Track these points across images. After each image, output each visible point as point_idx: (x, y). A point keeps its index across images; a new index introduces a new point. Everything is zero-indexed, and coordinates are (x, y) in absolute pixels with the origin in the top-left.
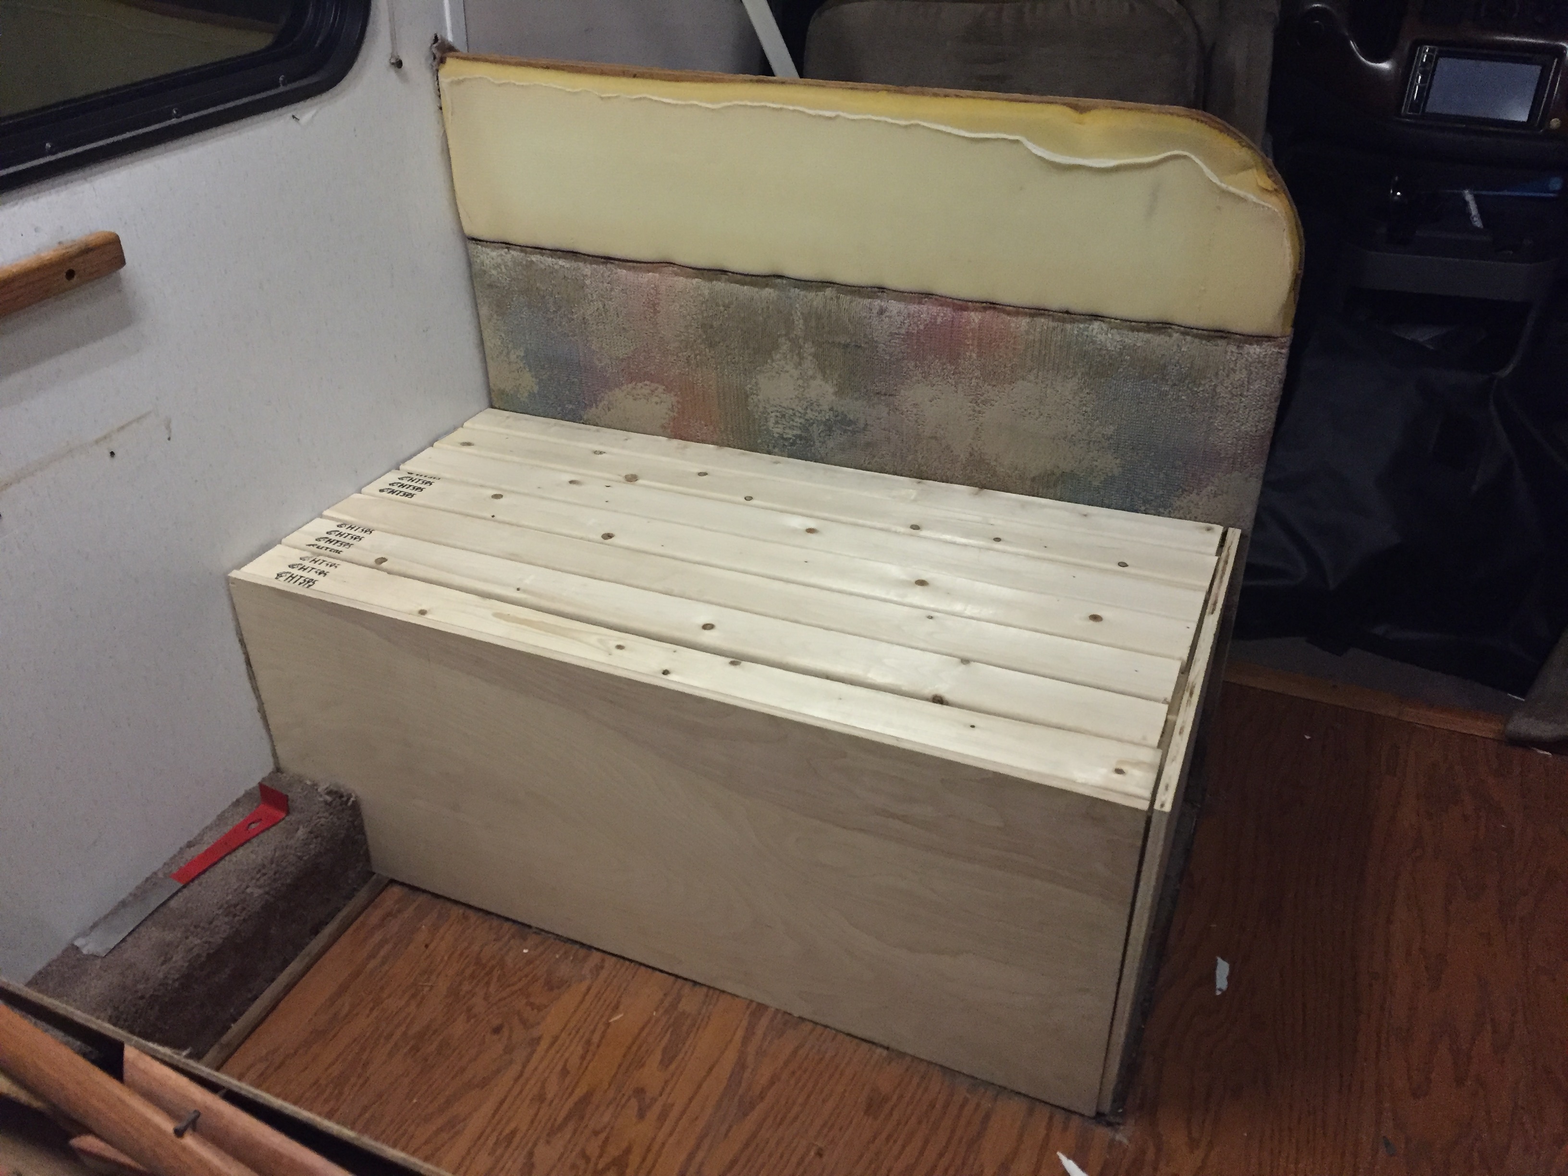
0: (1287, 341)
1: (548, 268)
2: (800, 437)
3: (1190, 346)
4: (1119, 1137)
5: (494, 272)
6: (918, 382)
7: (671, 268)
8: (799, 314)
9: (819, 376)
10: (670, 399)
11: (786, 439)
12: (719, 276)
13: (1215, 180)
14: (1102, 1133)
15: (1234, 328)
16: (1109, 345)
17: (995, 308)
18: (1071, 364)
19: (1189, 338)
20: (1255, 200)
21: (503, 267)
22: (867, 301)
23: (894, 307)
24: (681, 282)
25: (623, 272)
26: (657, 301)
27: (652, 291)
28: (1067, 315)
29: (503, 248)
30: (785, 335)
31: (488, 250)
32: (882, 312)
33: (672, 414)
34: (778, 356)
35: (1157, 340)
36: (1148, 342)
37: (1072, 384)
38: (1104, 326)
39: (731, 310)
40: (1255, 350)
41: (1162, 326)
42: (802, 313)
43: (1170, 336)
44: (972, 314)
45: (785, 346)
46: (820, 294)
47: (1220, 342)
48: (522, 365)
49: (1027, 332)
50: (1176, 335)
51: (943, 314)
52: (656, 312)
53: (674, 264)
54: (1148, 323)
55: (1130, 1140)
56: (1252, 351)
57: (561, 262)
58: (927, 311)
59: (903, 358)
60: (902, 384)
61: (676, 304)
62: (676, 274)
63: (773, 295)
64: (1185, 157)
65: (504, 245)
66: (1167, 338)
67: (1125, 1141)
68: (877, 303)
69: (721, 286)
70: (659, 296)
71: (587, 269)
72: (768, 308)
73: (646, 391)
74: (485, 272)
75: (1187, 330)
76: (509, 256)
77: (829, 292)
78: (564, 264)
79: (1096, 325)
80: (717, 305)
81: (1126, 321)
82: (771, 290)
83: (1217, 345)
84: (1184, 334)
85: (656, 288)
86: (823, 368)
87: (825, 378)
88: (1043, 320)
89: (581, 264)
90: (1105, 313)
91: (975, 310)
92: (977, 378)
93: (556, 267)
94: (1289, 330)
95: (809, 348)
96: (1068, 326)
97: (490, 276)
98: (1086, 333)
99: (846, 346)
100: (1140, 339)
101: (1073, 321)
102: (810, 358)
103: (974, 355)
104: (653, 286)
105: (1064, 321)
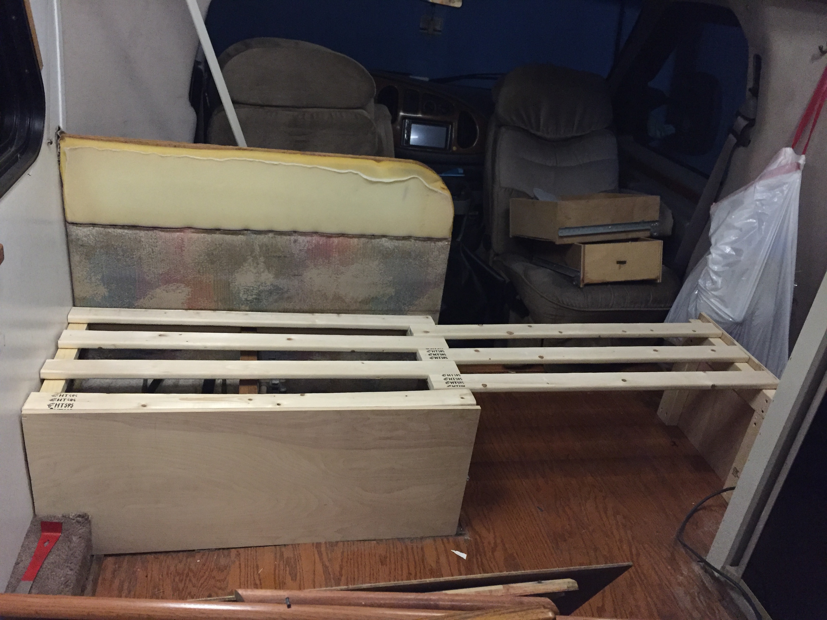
0: (450, 239)
1: (118, 234)
2: (256, 299)
3: (419, 244)
4: (466, 538)
5: (84, 239)
6: (312, 268)
7: (190, 230)
8: (257, 245)
9: (267, 271)
10: (187, 290)
11: (249, 301)
12: (215, 232)
13: (427, 185)
14: (460, 538)
15: (433, 236)
16: (389, 247)
17: (343, 236)
18: (375, 255)
19: (417, 241)
20: (440, 192)
21: (91, 236)
22: (288, 237)
23: (301, 239)
24: (195, 236)
25: (162, 234)
26: (183, 245)
27: (180, 241)
28: (373, 237)
29: (90, 226)
30: (251, 255)
31: (80, 228)
32: (295, 241)
33: (188, 297)
34: (246, 265)
35: (407, 243)
36: (403, 244)
37: (376, 262)
38: (386, 239)
39: (223, 246)
40: (440, 244)
41: (407, 238)
42: (259, 245)
43: (411, 241)
44: (334, 239)
45: (250, 260)
46: (266, 236)
47: (429, 242)
48: (99, 283)
49: (358, 245)
50: (413, 241)
51: (322, 240)
52: (182, 251)
53: (192, 228)
54: (403, 237)
55: (470, 537)
56: (439, 244)
57: (126, 231)
58: (315, 239)
59: (306, 260)
60: (305, 270)
61: (194, 246)
62: (193, 232)
63: (243, 238)
64: (417, 178)
65: (91, 225)
66: (410, 242)
67: (469, 538)
68: (292, 238)
69: (217, 236)
70: (184, 243)
71: (142, 233)
72: (241, 244)
73: (174, 288)
74: (79, 239)
75: (417, 239)
76: (94, 231)
77: (271, 235)
78: (127, 232)
79: (384, 239)
80: (216, 245)
81: (395, 237)
82: (242, 236)
83: (427, 243)
84: (415, 240)
85: (182, 240)
86: (268, 267)
87: (269, 272)
88: (363, 239)
89: (138, 231)
90: (388, 235)
91: (335, 237)
92: (338, 264)
93: (123, 234)
94: (451, 236)
95: (262, 259)
96: (373, 241)
97: (83, 241)
98: (380, 243)
99: (279, 257)
100: (401, 243)
101: (374, 238)
102: (262, 264)
103: (337, 256)
104: (180, 239)
105: (371, 238)
